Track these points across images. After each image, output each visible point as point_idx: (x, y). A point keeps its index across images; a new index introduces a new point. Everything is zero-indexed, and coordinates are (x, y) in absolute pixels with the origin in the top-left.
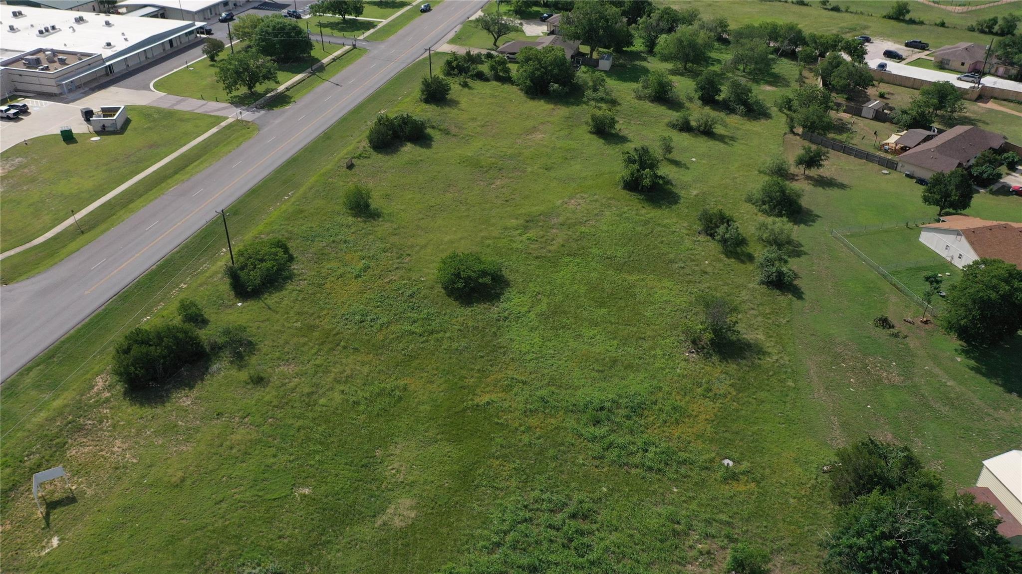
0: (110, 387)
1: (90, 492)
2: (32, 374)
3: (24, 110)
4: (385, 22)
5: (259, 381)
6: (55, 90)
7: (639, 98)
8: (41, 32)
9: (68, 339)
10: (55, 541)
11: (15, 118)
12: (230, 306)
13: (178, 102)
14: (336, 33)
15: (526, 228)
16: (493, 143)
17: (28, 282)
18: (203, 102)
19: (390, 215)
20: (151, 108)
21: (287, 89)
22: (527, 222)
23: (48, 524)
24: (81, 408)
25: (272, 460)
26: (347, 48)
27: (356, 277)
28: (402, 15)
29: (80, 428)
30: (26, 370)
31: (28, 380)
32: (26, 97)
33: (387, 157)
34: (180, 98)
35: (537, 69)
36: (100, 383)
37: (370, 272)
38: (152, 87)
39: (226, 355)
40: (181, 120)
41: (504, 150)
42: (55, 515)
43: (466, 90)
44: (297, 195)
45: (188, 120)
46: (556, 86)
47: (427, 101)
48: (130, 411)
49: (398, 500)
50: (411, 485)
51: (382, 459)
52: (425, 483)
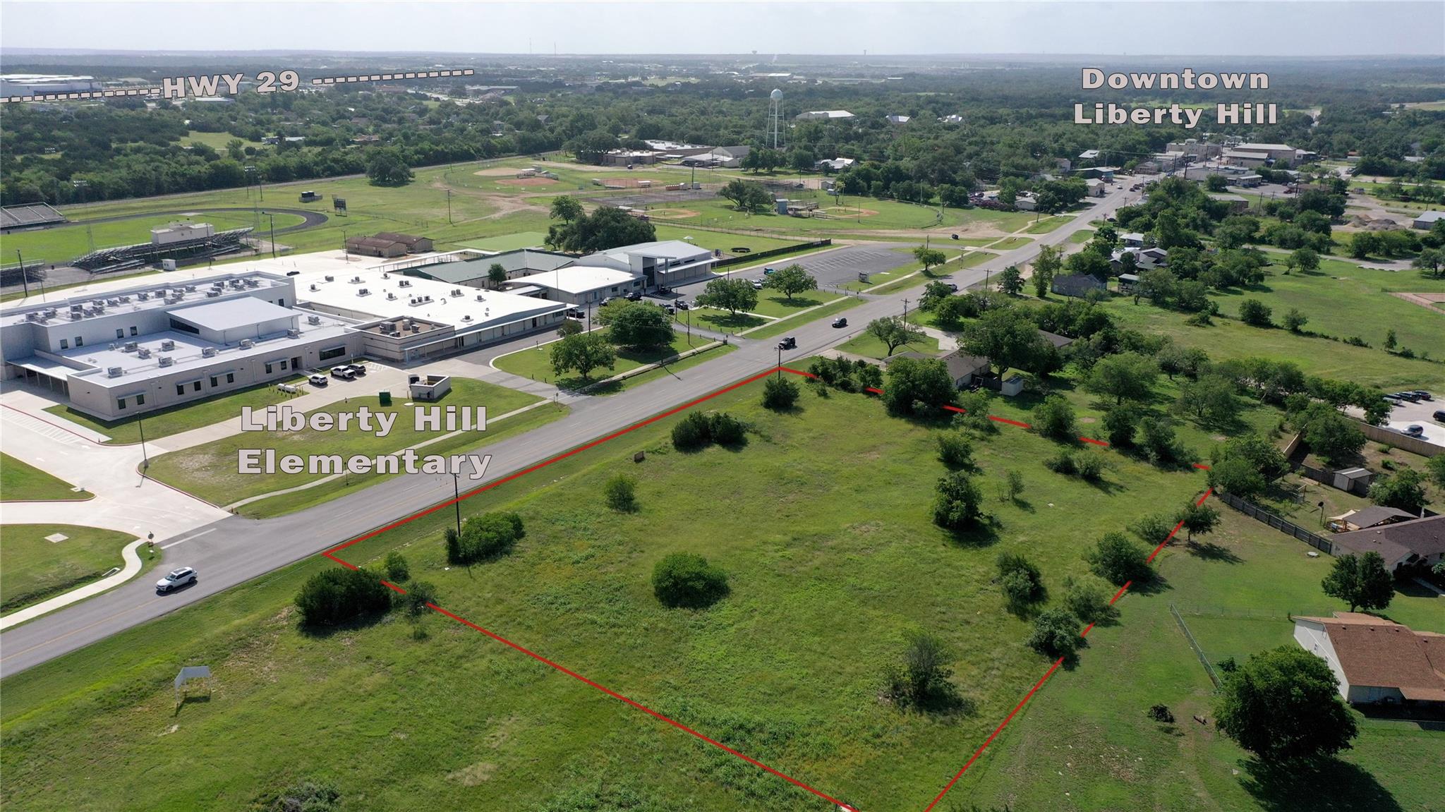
0: (290, 617)
1: (224, 697)
2: (234, 595)
3: (361, 372)
4: (778, 320)
5: (421, 637)
6: (398, 356)
7: (1031, 430)
8: (413, 302)
9: (281, 571)
10: (175, 728)
11: (350, 378)
12: (437, 569)
13: (507, 380)
14: (715, 327)
15: (788, 545)
16: (813, 457)
17: (277, 519)
18: (532, 381)
19: (650, 511)
20: (478, 381)
21: (624, 378)
22: (795, 539)
23: (177, 714)
24: (256, 630)
25: (389, 705)
26: (717, 343)
27: (574, 563)
28: (804, 315)
29: (247, 646)
30: (232, 590)
31: (229, 599)
32: (370, 360)
33: (685, 456)
34: (511, 375)
36: (285, 613)
37: (592, 560)
38: (491, 364)
39: (406, 610)
40: (499, 396)
41: (821, 465)
42: (189, 707)
43: (822, 399)
44: (568, 479)
45: (506, 397)
46: (920, 403)
48: (296, 641)
49: (480, 763)
50: (501, 754)
51: (490, 726)
52: (516, 755)
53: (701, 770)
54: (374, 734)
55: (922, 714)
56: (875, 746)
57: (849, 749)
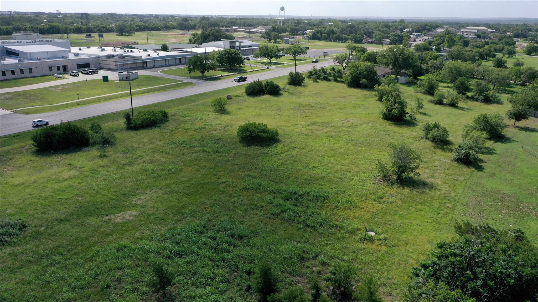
0: (29, 148)
3: (96, 73)
4: (291, 63)
5: (104, 156)
6: (114, 68)
8: (125, 51)
11: (90, 74)
12: (120, 132)
13: (166, 76)
14: (262, 65)
15: (309, 125)
16: (315, 99)
18: (178, 76)
19: (235, 114)
20: (152, 76)
21: (221, 76)
22: (312, 124)
25: (76, 184)
26: (264, 68)
27: (194, 130)
33: (252, 97)
34: (168, 75)
35: (356, 72)
36: (27, 147)
37: (204, 129)
38: (159, 72)
39: (98, 146)
40: (161, 80)
41: (320, 101)
43: (315, 83)
44: (193, 104)
45: (164, 80)
46: (364, 80)
47: (290, 84)
48: (29, 158)
49: (128, 211)
50: (142, 207)
51: (138, 194)
52: (153, 207)
53: (272, 214)
54: (62, 197)
55: (404, 188)
56: (380, 203)
57: (365, 204)
